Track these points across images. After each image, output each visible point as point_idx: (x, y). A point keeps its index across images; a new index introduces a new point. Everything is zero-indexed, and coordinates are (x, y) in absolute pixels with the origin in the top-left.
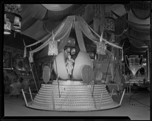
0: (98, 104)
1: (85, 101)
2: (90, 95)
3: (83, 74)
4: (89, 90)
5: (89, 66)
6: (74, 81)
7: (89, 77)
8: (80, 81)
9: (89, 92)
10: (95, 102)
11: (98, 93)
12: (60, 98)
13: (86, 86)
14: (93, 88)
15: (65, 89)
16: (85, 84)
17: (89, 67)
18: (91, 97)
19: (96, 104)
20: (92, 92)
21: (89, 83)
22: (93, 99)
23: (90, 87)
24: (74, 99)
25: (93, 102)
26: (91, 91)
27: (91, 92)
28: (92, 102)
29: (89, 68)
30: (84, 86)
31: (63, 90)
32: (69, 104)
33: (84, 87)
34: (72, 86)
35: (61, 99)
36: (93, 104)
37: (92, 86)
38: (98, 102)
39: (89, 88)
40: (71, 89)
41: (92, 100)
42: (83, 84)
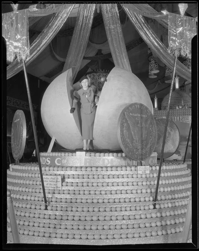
0: (173, 231)
1: (129, 222)
2: (147, 199)
3: (122, 131)
4: (144, 183)
5: (141, 105)
6: (98, 154)
7: (142, 141)
8: (115, 154)
9: (144, 191)
10: (164, 223)
11: (173, 192)
12: (46, 209)
13: (133, 168)
14: (156, 175)
15: (67, 180)
16: (130, 163)
17: (141, 108)
18: (152, 207)
19: (169, 232)
20: (153, 190)
21: (142, 159)
22: (159, 215)
23: (148, 172)
24: (92, 214)
25: (159, 224)
26: (149, 186)
27: (149, 191)
28: (153, 225)
29: (141, 113)
30: (128, 168)
31: (59, 184)
32: (75, 232)
33: (127, 172)
34: (89, 169)
35: (50, 212)
36: (160, 233)
37: (154, 168)
38: (173, 222)
39: (144, 176)
40: (85, 180)
41: (154, 215)
42: (123, 163)
